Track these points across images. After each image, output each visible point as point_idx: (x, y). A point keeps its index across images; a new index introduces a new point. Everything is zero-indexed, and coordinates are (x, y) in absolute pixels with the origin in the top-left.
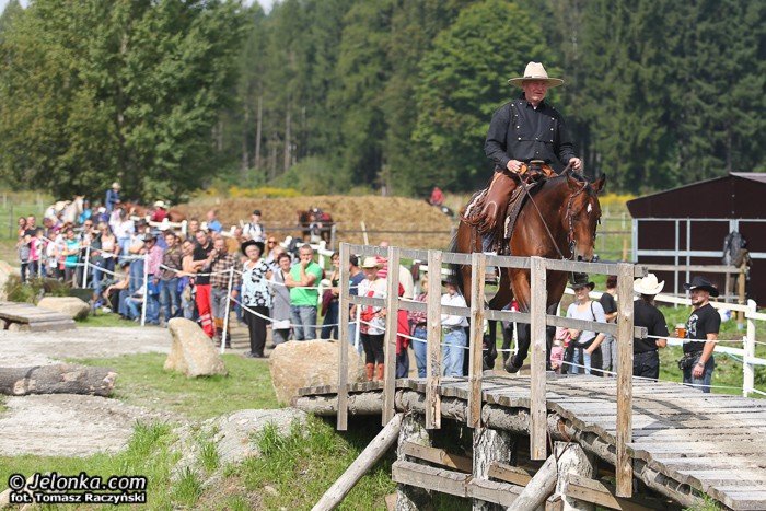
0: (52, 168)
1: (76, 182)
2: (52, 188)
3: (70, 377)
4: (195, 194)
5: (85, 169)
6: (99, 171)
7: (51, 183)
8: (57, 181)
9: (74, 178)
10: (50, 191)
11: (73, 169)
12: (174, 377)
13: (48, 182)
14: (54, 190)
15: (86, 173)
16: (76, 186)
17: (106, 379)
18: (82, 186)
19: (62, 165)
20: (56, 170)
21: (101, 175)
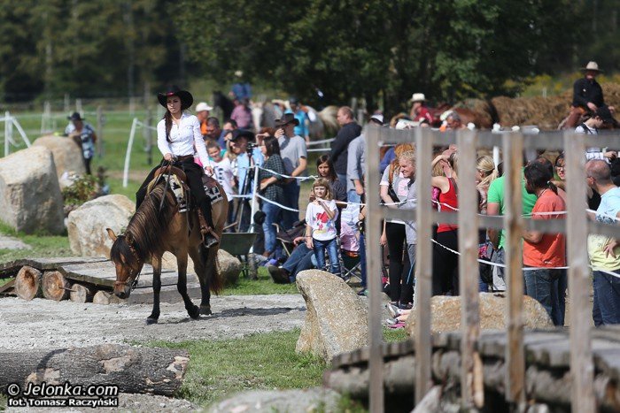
0: (282, 43)
1: (321, 66)
2: (281, 77)
3: (112, 366)
4: (529, 79)
5: (334, 44)
6: (356, 47)
7: (280, 70)
8: (289, 65)
9: (315, 59)
10: (280, 84)
11: (315, 44)
12: (305, 365)
13: (274, 68)
14: (285, 82)
15: (338, 51)
16: (321, 72)
17: (171, 368)
18: (331, 72)
19: (298, 37)
20: (288, 46)
21: (361, 51)
